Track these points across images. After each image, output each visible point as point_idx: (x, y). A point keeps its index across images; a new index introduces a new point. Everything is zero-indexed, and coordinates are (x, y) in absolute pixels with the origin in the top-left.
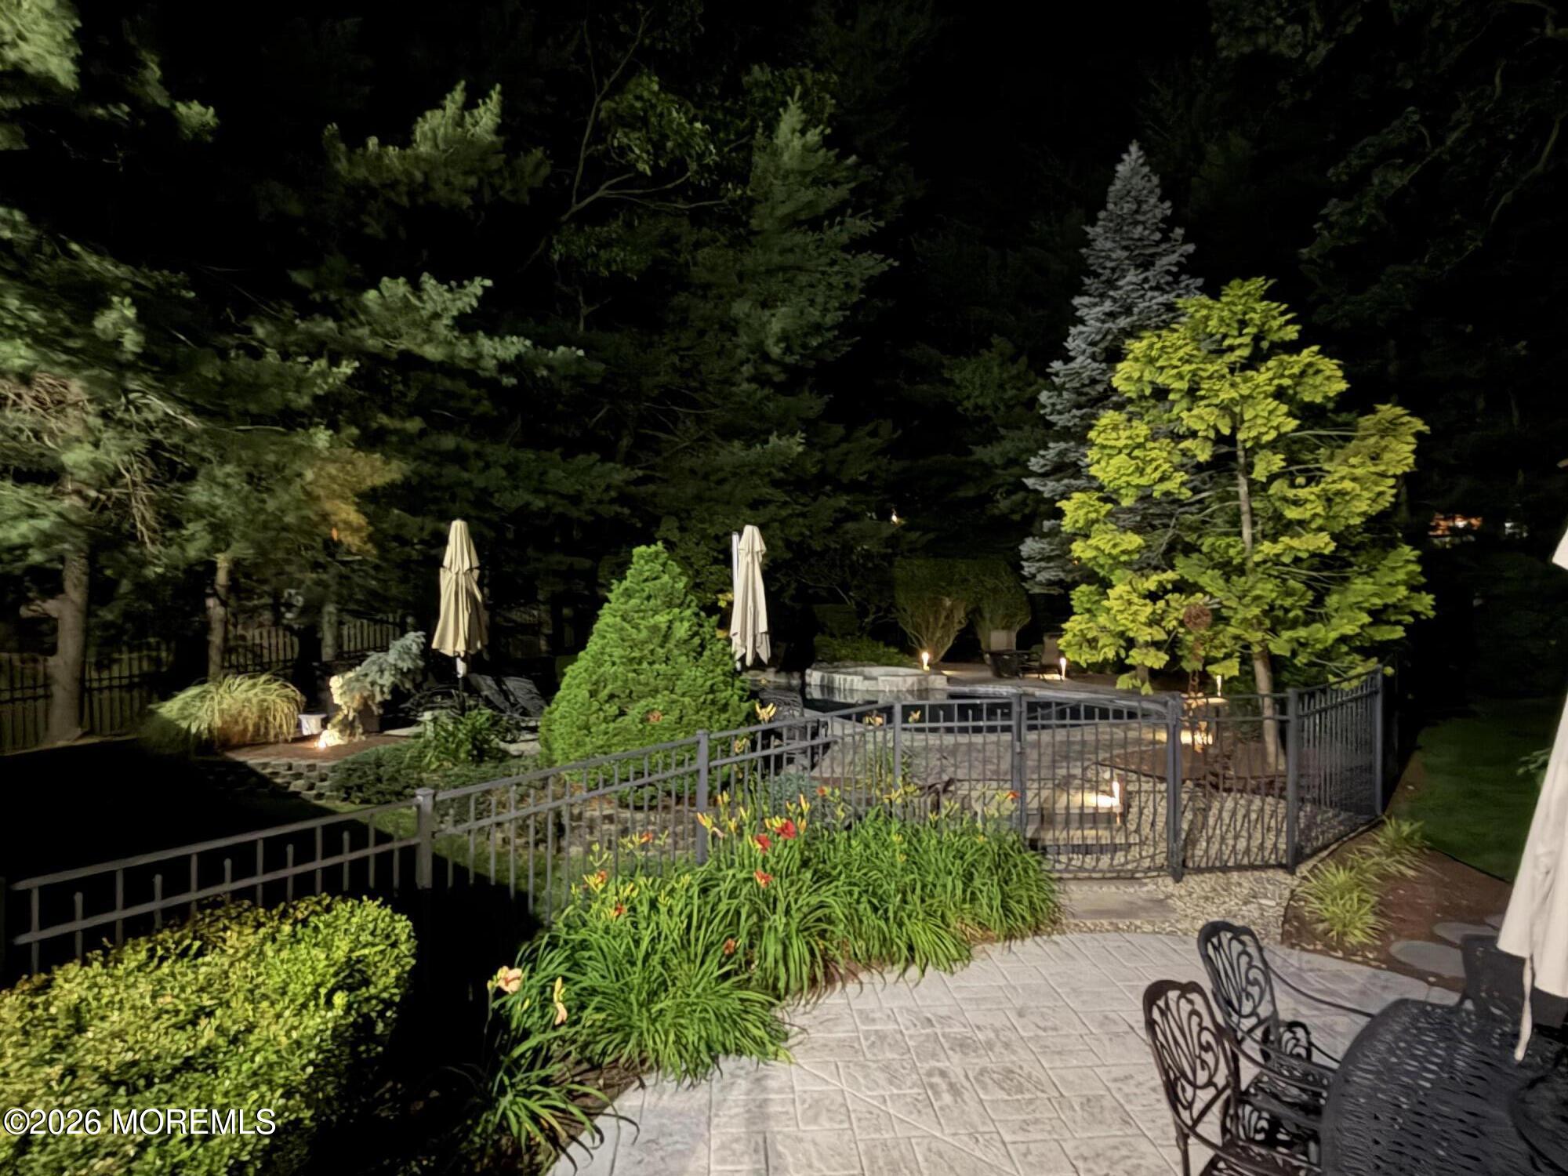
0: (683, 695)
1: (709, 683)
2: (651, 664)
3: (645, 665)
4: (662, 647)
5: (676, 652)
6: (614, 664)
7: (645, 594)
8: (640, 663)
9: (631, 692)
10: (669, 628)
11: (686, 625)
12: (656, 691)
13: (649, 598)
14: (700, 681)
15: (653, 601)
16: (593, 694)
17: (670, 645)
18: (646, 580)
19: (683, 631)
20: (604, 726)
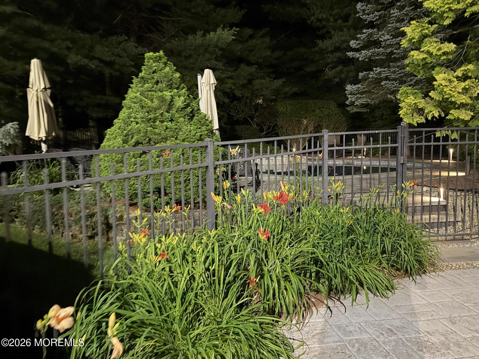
0: (184, 140)
1: (199, 134)
2: (162, 122)
3: (158, 123)
4: (168, 112)
5: (177, 115)
6: (137, 123)
7: (154, 81)
8: (154, 122)
9: (150, 140)
10: (172, 101)
11: (182, 98)
12: (166, 139)
13: (157, 83)
14: (193, 132)
15: (160, 85)
16: (125, 142)
17: (173, 111)
18: (154, 72)
19: (180, 102)
20: (133, 160)
